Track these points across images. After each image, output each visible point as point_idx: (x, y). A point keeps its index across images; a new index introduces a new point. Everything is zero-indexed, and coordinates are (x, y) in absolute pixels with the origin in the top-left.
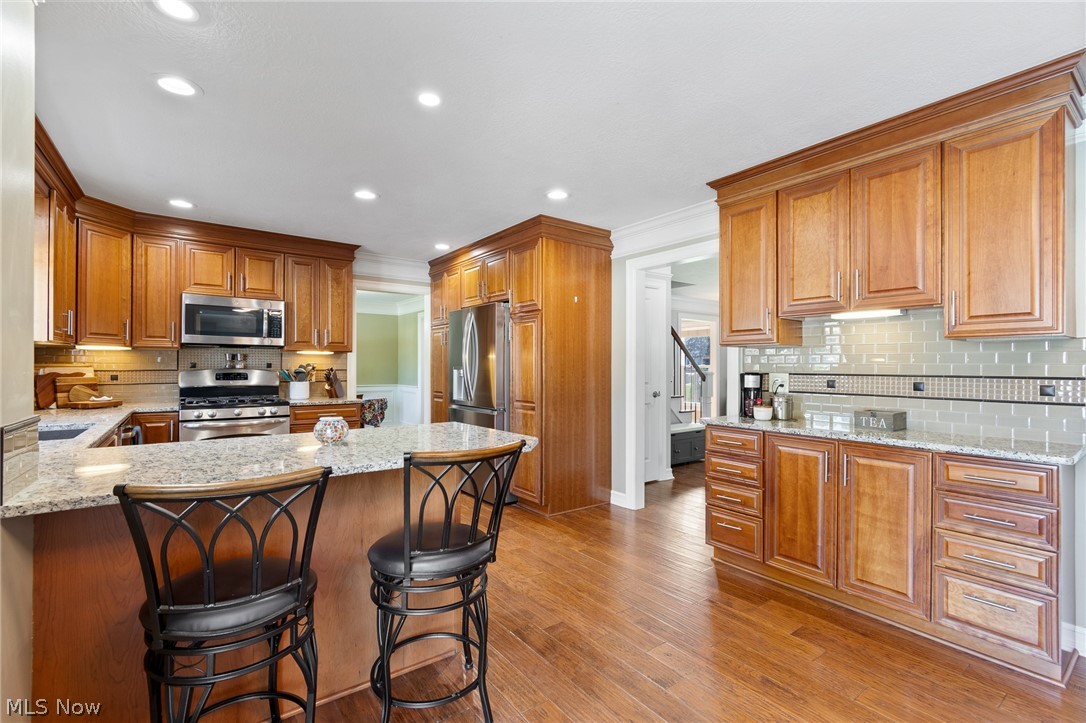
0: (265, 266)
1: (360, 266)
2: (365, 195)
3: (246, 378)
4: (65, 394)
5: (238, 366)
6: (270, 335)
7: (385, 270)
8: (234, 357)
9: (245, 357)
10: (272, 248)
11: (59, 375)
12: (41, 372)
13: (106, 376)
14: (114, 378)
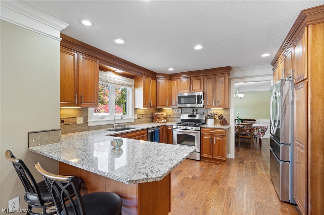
0: (198, 81)
1: (235, 74)
2: (198, 47)
3: (196, 117)
4: (159, 119)
5: (194, 113)
6: (198, 104)
7: (248, 73)
8: (194, 110)
9: (197, 110)
10: (200, 75)
11: (158, 115)
12: (155, 114)
13: (168, 115)
14: (170, 116)
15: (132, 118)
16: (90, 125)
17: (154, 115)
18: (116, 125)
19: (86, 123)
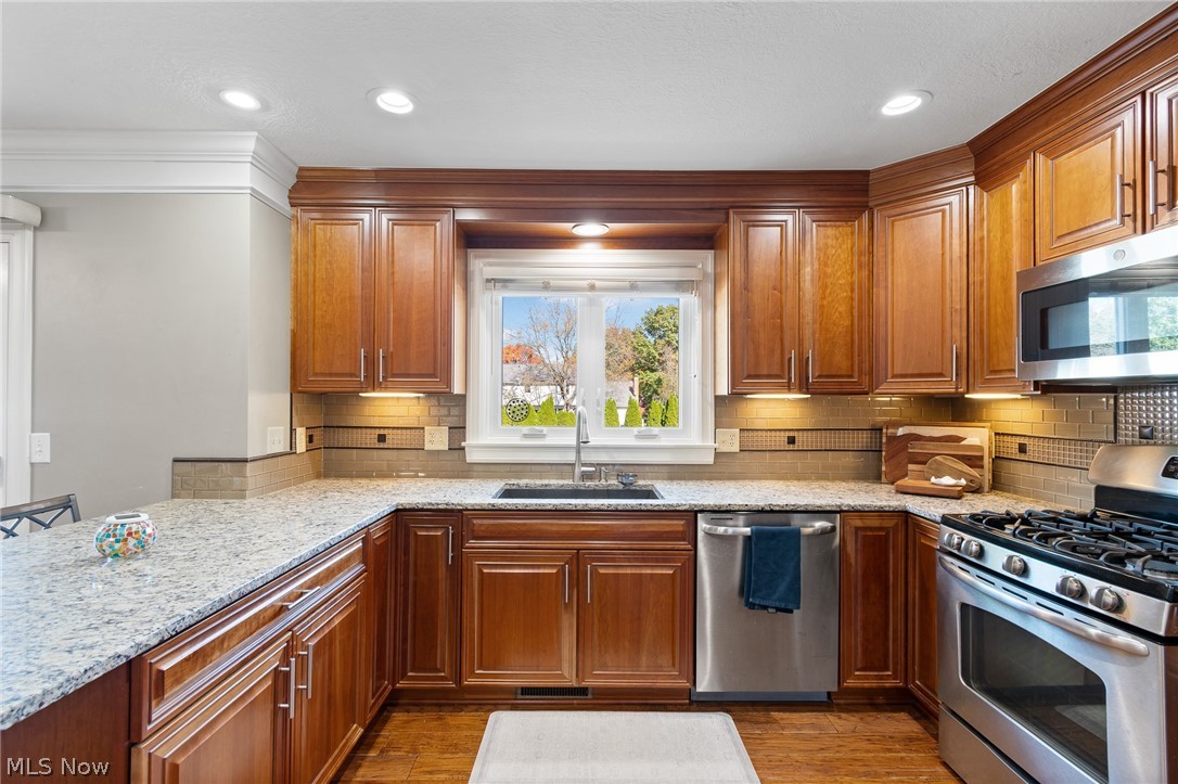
4: (920, 466)
11: (918, 438)
12: (901, 431)
13: (1014, 443)
14: (1022, 449)
15: (698, 443)
16: (472, 457)
17: (893, 439)
18: (583, 469)
19: (457, 448)
